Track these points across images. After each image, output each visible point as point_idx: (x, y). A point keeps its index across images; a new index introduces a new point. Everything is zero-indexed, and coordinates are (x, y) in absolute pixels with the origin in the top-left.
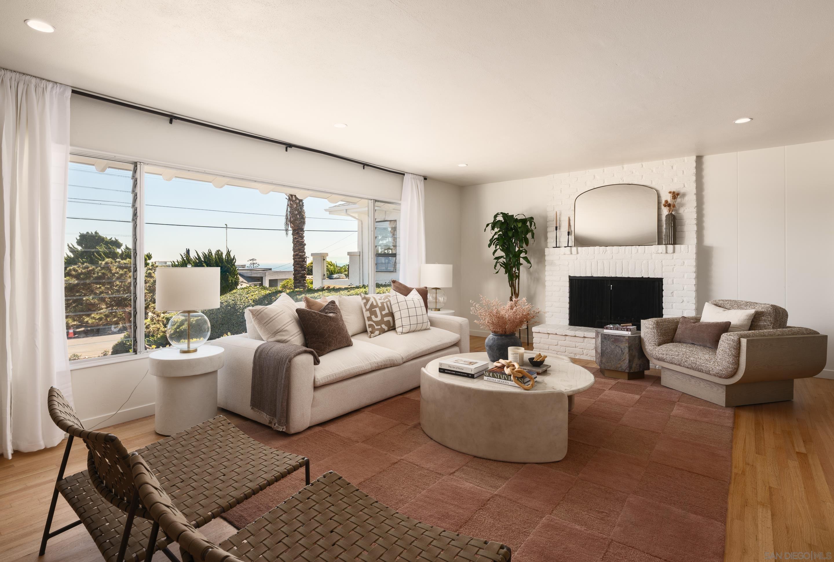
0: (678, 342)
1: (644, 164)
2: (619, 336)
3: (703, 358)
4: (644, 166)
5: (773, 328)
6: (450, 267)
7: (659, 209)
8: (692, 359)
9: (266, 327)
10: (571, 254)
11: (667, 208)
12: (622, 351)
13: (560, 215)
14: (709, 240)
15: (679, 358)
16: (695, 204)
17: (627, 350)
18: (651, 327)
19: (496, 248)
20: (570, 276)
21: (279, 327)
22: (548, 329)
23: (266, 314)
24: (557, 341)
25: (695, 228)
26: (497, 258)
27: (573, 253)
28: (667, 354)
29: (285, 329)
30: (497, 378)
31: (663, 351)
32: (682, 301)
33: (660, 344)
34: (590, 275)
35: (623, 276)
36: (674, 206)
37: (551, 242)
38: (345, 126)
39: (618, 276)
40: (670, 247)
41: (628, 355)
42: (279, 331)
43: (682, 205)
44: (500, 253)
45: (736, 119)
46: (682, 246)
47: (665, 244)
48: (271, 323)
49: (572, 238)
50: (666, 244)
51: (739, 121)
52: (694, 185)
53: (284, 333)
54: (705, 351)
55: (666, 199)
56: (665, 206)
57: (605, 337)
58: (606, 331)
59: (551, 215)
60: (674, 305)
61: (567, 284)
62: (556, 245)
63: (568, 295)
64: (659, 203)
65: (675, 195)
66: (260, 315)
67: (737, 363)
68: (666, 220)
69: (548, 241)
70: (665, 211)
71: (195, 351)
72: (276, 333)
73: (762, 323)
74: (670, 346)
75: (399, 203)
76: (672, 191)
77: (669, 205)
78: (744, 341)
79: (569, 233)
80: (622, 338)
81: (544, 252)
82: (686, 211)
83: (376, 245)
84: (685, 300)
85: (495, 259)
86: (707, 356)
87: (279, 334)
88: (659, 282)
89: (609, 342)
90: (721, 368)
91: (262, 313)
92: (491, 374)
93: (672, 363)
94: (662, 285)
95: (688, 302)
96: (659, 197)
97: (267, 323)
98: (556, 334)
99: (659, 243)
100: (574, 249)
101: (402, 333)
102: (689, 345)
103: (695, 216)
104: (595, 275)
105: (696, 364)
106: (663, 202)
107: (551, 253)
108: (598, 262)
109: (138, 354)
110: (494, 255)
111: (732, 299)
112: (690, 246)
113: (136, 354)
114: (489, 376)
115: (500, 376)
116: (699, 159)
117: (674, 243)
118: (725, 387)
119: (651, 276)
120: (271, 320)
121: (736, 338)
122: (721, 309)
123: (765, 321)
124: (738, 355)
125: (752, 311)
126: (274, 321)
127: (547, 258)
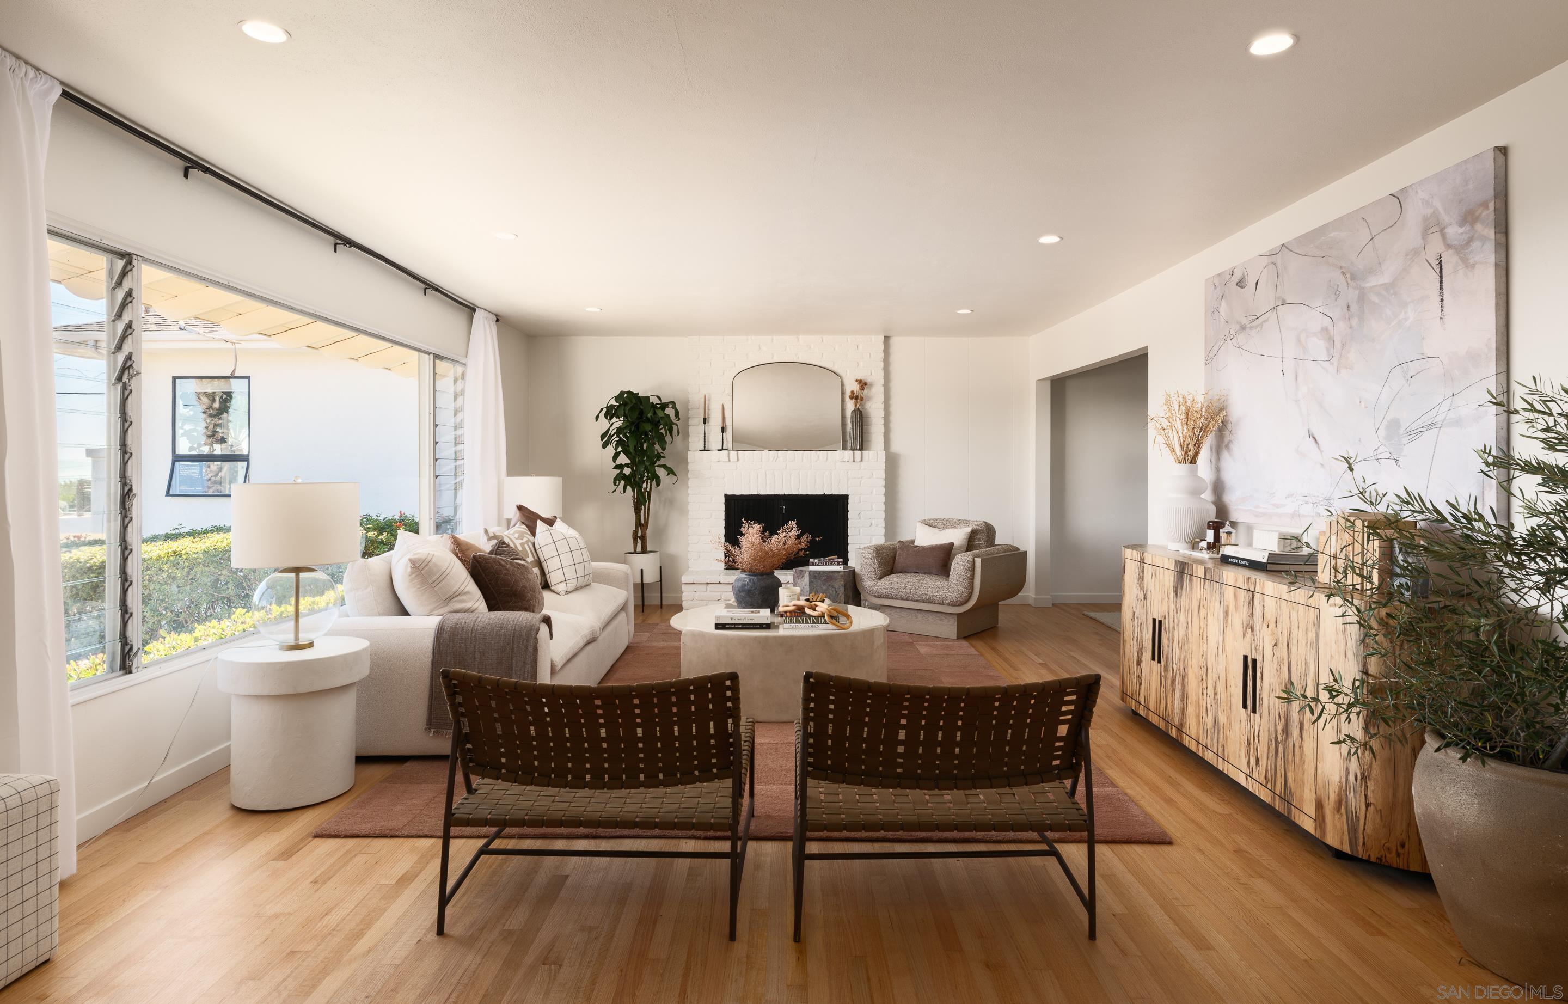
0: (900, 572)
1: (824, 337)
2: (832, 572)
3: (934, 586)
4: (824, 340)
5: (987, 547)
6: (560, 480)
7: (843, 401)
8: (922, 589)
9: (436, 589)
10: (729, 461)
11: (853, 401)
12: (836, 592)
13: (709, 400)
14: (895, 447)
15: (907, 590)
16: (882, 398)
17: (842, 589)
18: (870, 556)
19: (616, 449)
20: (726, 495)
21: (457, 587)
22: (707, 577)
23: (435, 565)
24: (719, 593)
25: (883, 430)
26: (620, 467)
27: (731, 460)
28: (891, 588)
29: (466, 590)
30: (803, 623)
31: (887, 585)
32: (870, 524)
33: (881, 578)
34: (755, 493)
35: (801, 493)
36: (862, 399)
37: (695, 441)
38: (514, 237)
39: (794, 493)
40: (858, 453)
41: (843, 596)
42: (457, 594)
43: (869, 399)
44: (623, 459)
45: (960, 309)
46: (871, 452)
47: (851, 450)
48: (444, 582)
49: (728, 435)
50: (853, 450)
51: (960, 312)
52: (882, 374)
53: (464, 597)
54: (935, 578)
55: (852, 389)
56: (851, 398)
57: (815, 576)
58: (811, 568)
59: (696, 399)
60: (861, 530)
61: (722, 507)
62: (705, 447)
63: (723, 523)
64: (843, 393)
65: (863, 384)
66: (427, 568)
67: (972, 587)
68: (852, 417)
69: (691, 440)
70: (850, 406)
71: (311, 645)
72: (451, 598)
73: (977, 542)
74: (893, 578)
75: (463, 362)
76: (859, 378)
77: (856, 398)
78: (978, 561)
79: (723, 430)
80: (836, 574)
81: (687, 459)
82: (873, 406)
83: (437, 440)
84: (873, 522)
85: (616, 467)
86: (938, 584)
87: (456, 599)
88: (845, 498)
89: (820, 582)
90: (955, 595)
91: (431, 564)
92: (794, 620)
93: (897, 599)
94: (848, 504)
95: (877, 526)
96: (842, 385)
97: (437, 582)
98: (719, 583)
99: (844, 448)
100: (733, 454)
101: (568, 592)
102: (913, 574)
103: (882, 413)
104: (762, 493)
105: (927, 594)
106: (848, 393)
107: (695, 458)
108: (767, 472)
109: (133, 671)
110: (615, 462)
111: (943, 518)
112: (879, 453)
113: (131, 672)
114: (791, 622)
115: (806, 620)
116: (887, 338)
117: (861, 449)
118: (956, 617)
119: (835, 493)
120: (444, 576)
121: (970, 559)
122: (936, 530)
123: (979, 539)
124: (972, 578)
125: (969, 530)
126: (448, 577)
127: (690, 467)
